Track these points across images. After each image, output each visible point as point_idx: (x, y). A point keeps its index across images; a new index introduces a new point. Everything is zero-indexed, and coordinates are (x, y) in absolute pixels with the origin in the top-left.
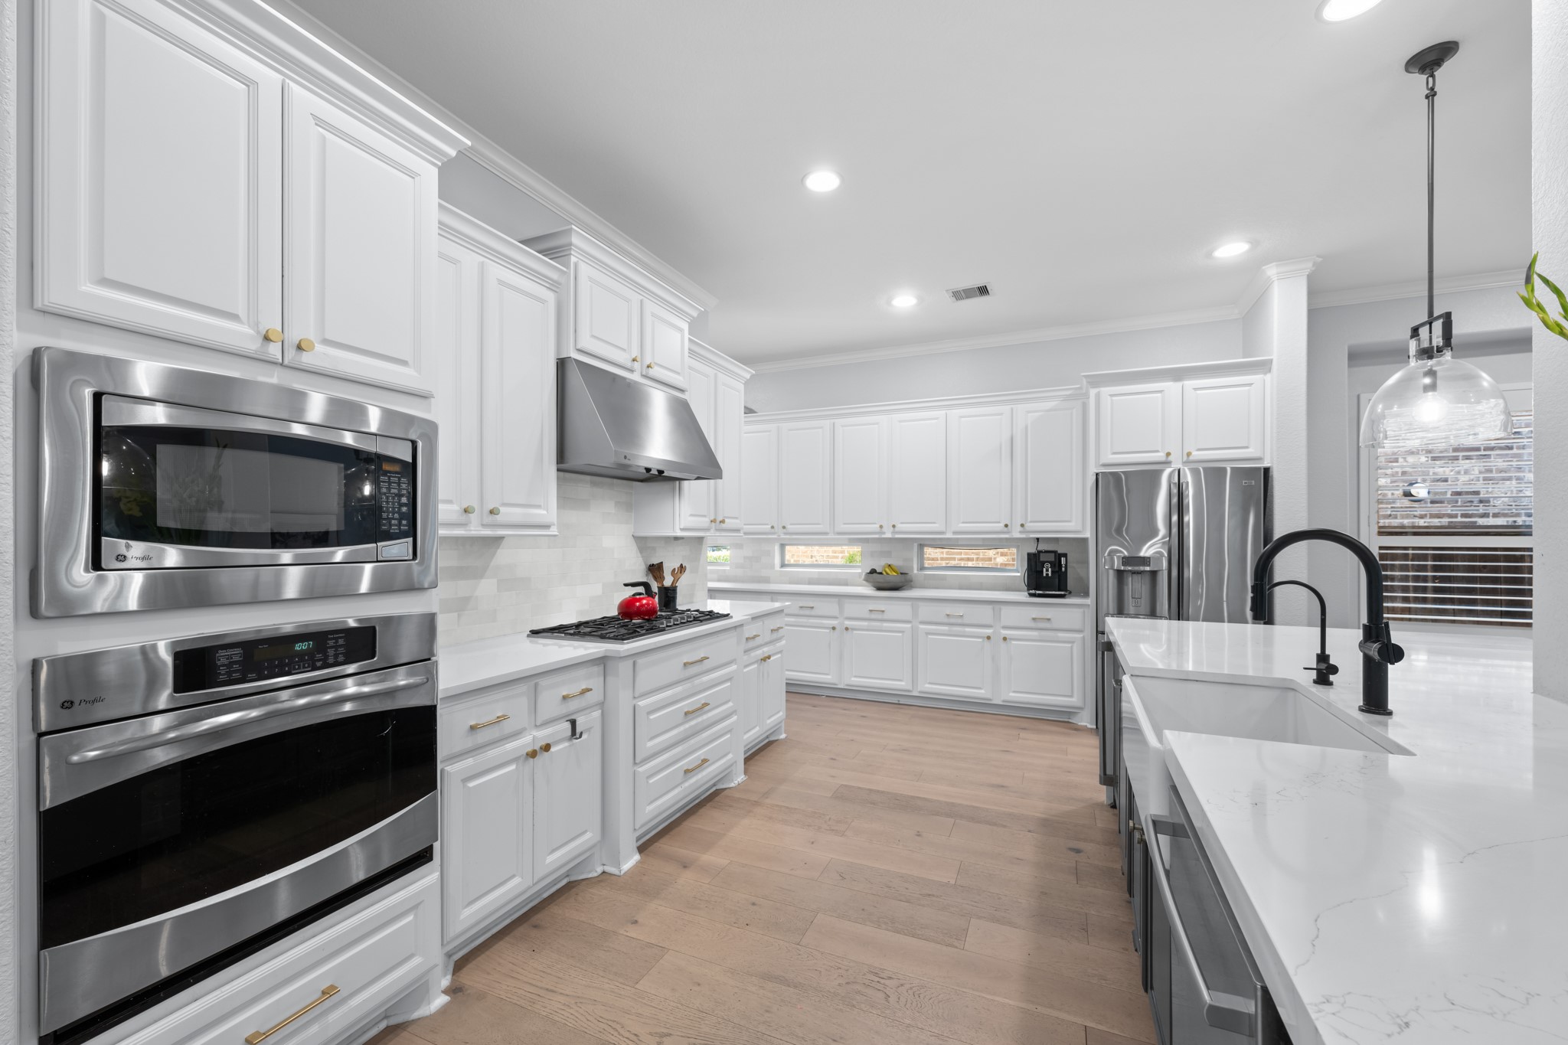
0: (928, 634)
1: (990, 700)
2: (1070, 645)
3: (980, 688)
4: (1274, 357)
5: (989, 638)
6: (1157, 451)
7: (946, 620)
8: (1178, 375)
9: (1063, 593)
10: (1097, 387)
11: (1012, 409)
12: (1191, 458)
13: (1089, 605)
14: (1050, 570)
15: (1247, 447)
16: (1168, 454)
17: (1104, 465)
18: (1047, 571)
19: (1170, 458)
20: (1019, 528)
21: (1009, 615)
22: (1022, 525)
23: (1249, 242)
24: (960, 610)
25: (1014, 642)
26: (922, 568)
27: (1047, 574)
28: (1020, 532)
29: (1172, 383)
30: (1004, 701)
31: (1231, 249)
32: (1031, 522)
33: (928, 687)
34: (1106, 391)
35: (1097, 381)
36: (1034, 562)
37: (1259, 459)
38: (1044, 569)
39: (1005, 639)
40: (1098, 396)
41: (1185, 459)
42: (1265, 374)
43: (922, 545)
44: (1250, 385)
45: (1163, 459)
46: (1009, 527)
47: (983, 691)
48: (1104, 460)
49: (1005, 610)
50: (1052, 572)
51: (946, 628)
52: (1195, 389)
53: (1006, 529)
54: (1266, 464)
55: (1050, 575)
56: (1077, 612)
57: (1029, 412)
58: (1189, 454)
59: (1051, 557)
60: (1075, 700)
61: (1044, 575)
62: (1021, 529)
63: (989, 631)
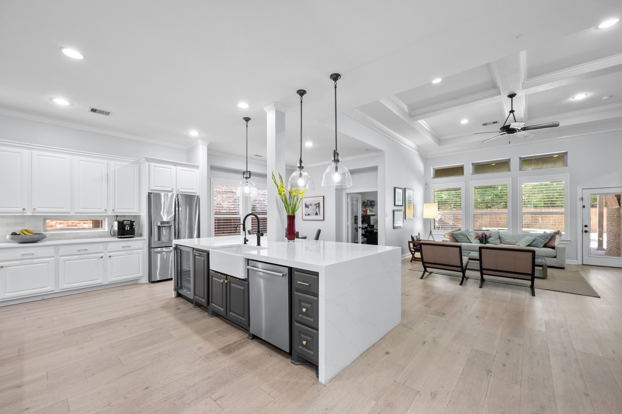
0: (65, 261)
1: (102, 283)
2: (138, 255)
3: (97, 280)
4: (200, 165)
5: (102, 257)
6: (169, 187)
7: (77, 253)
8: (175, 164)
9: (133, 236)
10: (149, 162)
11: (108, 162)
12: (179, 191)
13: (146, 239)
14: (128, 227)
15: (193, 189)
16: (173, 189)
17: (151, 190)
18: (128, 228)
19: (173, 190)
20: (112, 211)
21: (111, 247)
22: (113, 210)
23: (198, 133)
24: (86, 247)
25: (114, 257)
26: (45, 231)
27: (127, 229)
28: (112, 213)
29: (173, 166)
30: (109, 282)
31: (194, 133)
32: (117, 209)
33: (66, 286)
34: (152, 164)
35: (149, 160)
36: (121, 225)
37: (196, 193)
38: (126, 227)
39: (110, 257)
40: (149, 166)
41: (177, 191)
42: (197, 169)
43: (45, 219)
44: (194, 172)
45: (171, 190)
46: (107, 211)
47: (98, 281)
48: (151, 188)
49: (109, 245)
50: (129, 228)
51: (77, 257)
52: (180, 170)
53: (105, 212)
54: (198, 194)
55: (129, 229)
56: (141, 242)
57: (116, 165)
58: (178, 189)
59: (129, 222)
60: (140, 274)
61: (126, 229)
62: (113, 212)
63: (101, 255)
